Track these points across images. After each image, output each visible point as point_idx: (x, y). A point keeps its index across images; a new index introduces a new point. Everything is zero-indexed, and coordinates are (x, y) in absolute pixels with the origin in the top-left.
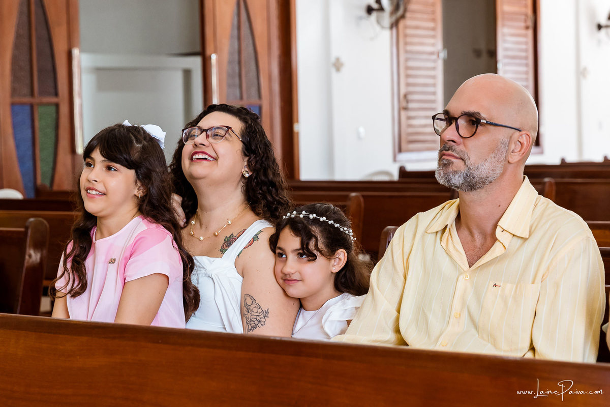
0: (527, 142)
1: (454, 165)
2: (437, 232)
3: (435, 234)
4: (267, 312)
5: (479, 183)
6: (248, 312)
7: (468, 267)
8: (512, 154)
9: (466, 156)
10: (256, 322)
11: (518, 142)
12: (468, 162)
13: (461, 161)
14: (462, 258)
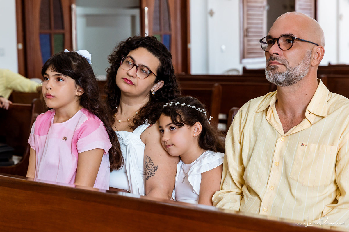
0: (322, 54)
1: (279, 68)
2: (263, 111)
3: (262, 112)
4: (157, 168)
5: (295, 80)
6: (147, 167)
7: (284, 133)
8: (313, 60)
9: (287, 62)
10: (150, 174)
11: (316, 53)
12: (288, 66)
13: (283, 66)
14: (279, 127)
